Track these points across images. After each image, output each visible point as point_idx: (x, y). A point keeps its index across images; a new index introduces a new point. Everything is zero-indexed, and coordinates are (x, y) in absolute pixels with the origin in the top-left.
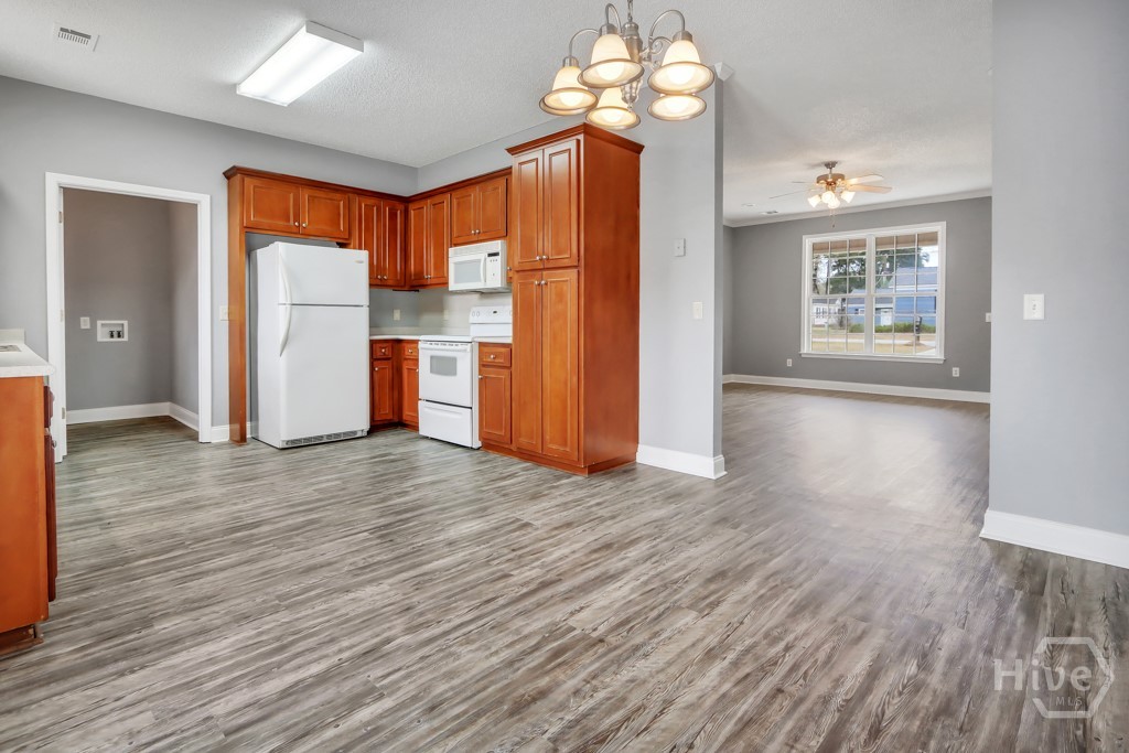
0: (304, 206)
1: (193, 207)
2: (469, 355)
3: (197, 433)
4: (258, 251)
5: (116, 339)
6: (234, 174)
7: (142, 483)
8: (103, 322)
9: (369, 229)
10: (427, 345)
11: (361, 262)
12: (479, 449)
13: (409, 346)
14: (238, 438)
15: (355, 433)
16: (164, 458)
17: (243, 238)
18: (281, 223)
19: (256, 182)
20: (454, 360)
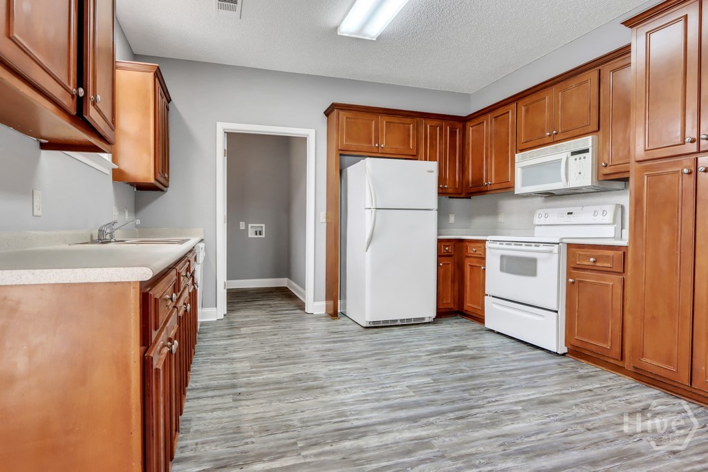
0: (382, 131)
1: (303, 140)
2: (556, 256)
3: (304, 303)
4: (348, 168)
5: (258, 236)
6: (332, 110)
7: (268, 349)
8: (252, 225)
9: (433, 146)
10: (497, 245)
11: (432, 172)
12: (564, 355)
13: (472, 245)
14: (331, 311)
15: (423, 318)
16: (283, 324)
17: (338, 159)
18: (365, 146)
19: (349, 114)
20: (534, 261)
